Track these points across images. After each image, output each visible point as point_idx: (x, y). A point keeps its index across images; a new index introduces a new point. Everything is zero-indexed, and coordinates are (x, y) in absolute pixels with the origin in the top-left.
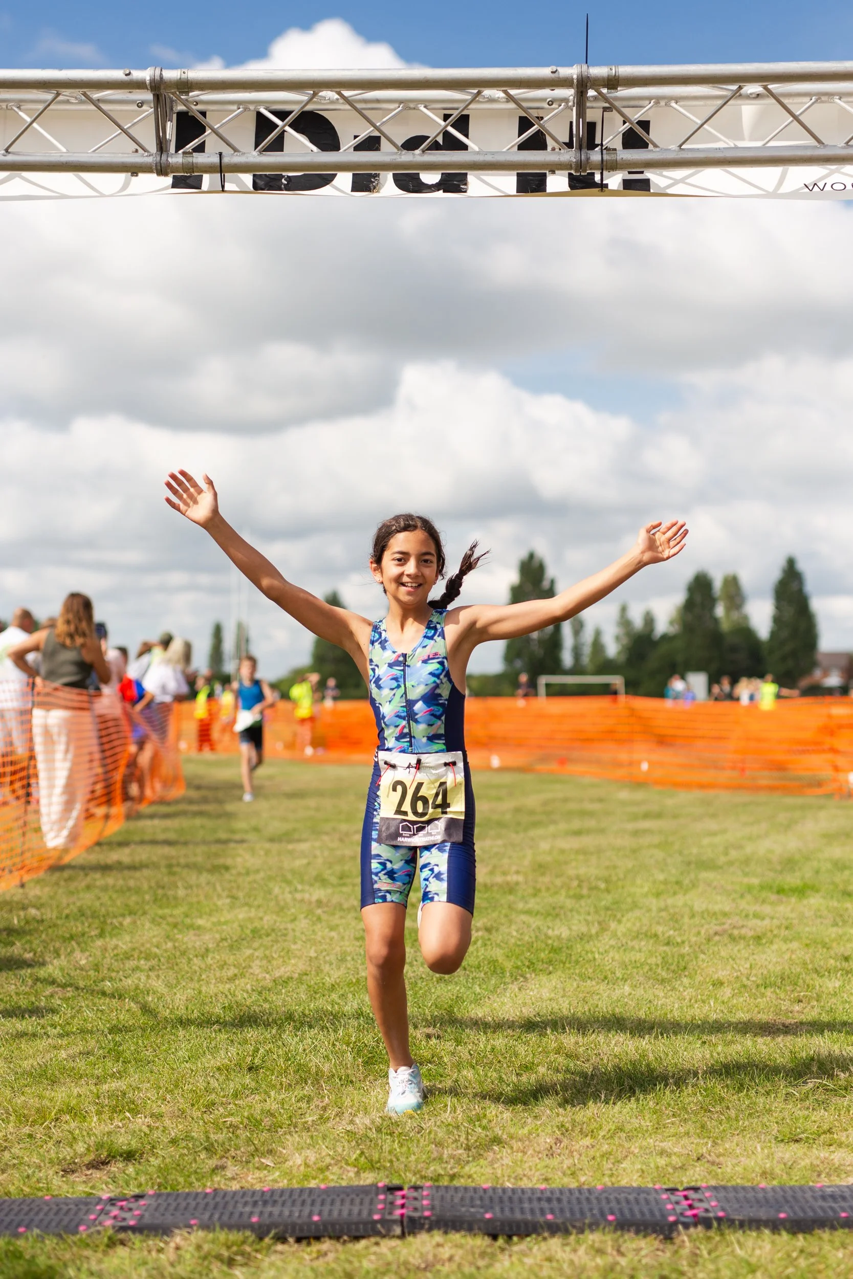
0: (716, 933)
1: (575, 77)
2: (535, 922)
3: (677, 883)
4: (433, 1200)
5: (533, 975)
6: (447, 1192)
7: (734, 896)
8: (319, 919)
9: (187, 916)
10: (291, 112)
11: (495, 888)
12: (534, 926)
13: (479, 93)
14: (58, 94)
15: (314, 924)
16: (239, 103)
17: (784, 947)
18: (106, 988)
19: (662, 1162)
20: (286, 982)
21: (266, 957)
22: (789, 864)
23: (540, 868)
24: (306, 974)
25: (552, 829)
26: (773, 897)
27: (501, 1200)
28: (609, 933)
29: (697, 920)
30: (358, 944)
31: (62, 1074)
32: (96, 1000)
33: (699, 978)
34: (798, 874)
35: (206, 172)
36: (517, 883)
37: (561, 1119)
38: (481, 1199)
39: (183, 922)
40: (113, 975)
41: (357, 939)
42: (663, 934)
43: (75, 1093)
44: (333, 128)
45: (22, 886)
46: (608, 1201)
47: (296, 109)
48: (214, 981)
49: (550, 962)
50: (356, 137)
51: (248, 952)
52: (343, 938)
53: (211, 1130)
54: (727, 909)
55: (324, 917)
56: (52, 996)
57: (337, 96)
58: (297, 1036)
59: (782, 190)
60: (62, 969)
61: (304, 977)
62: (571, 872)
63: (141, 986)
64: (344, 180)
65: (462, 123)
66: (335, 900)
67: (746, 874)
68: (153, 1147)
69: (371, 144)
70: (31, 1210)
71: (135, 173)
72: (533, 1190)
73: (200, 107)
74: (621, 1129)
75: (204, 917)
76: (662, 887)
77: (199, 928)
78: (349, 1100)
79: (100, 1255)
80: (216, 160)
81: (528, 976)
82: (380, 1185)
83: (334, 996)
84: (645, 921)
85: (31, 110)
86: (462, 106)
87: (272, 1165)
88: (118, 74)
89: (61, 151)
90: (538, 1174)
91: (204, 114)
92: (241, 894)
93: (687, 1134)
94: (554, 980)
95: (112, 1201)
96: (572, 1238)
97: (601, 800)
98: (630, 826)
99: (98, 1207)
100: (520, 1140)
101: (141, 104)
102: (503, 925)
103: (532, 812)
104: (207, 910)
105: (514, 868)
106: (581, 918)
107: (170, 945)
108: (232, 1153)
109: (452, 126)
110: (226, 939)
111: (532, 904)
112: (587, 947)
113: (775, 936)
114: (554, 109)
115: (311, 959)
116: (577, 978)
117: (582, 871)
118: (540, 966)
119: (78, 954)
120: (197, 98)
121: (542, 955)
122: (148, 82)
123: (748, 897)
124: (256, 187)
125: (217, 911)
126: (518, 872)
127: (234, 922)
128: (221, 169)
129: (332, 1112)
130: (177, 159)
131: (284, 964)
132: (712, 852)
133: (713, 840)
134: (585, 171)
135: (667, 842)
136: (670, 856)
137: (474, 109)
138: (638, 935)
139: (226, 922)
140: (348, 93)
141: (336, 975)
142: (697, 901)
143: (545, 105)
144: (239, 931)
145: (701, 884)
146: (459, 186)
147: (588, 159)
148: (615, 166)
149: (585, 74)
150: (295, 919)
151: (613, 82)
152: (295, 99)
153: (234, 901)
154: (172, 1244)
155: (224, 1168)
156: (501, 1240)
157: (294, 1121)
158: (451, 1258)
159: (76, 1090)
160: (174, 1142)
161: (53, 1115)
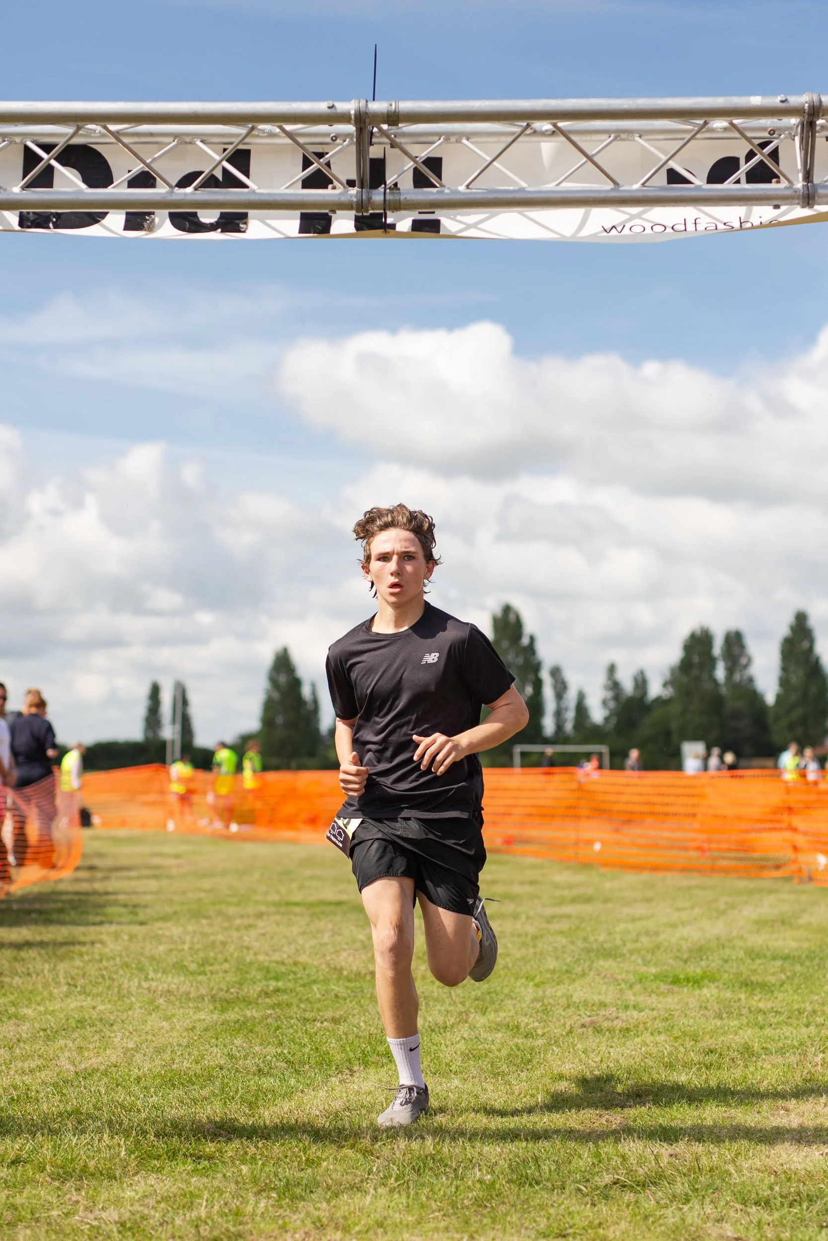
0: (583, 1026)
1: (352, 112)
3: (567, 971)
5: (362, 1068)
7: (623, 985)
8: (157, 1009)
9: (14, 1005)
10: (57, 144)
13: (253, 128)
15: (148, 1013)
17: (649, 1039)
20: (88, 1074)
21: (80, 1049)
22: (699, 951)
24: (115, 1066)
28: (467, 1025)
29: (570, 1011)
30: (185, 1034)
33: (538, 1073)
34: (703, 963)
37: (321, 1214)
39: (6, 1011)
41: (187, 1030)
42: (527, 1024)
44: (106, 162)
47: (61, 142)
48: (12, 1073)
50: (128, 171)
51: (63, 1043)
52: (173, 1028)
54: (608, 999)
55: (163, 1007)
57: (104, 131)
61: (115, 1070)
64: (115, 220)
66: (183, 989)
67: (646, 963)
74: (380, 1225)
75: (34, 1006)
76: (549, 976)
77: (24, 1018)
78: (106, 1195)
81: (355, 1068)
83: (135, 1089)
84: (512, 1012)
86: (236, 140)
92: (81, 982)
93: (447, 1229)
97: (533, 883)
98: (549, 911)
100: (266, 1233)
104: (39, 999)
106: (443, 1008)
109: (229, 162)
112: (436, 1038)
113: (647, 1029)
114: (339, 144)
115: (128, 1050)
123: (638, 987)
124: (21, 224)
125: (49, 999)
127: (62, 1011)
129: (83, 1207)
131: (98, 1055)
132: (621, 939)
133: (630, 926)
134: (367, 211)
135: (577, 928)
136: (573, 943)
137: (254, 144)
138: (498, 1027)
139: (53, 1011)
140: (113, 127)
141: (147, 1066)
142: (579, 992)
143: (328, 140)
144: (63, 1021)
145: (592, 973)
146: (239, 224)
147: (369, 199)
148: (398, 206)
149: (363, 109)
150: (130, 1009)
151: (393, 118)
152: (61, 133)
153: (72, 988)
157: (37, 1215)
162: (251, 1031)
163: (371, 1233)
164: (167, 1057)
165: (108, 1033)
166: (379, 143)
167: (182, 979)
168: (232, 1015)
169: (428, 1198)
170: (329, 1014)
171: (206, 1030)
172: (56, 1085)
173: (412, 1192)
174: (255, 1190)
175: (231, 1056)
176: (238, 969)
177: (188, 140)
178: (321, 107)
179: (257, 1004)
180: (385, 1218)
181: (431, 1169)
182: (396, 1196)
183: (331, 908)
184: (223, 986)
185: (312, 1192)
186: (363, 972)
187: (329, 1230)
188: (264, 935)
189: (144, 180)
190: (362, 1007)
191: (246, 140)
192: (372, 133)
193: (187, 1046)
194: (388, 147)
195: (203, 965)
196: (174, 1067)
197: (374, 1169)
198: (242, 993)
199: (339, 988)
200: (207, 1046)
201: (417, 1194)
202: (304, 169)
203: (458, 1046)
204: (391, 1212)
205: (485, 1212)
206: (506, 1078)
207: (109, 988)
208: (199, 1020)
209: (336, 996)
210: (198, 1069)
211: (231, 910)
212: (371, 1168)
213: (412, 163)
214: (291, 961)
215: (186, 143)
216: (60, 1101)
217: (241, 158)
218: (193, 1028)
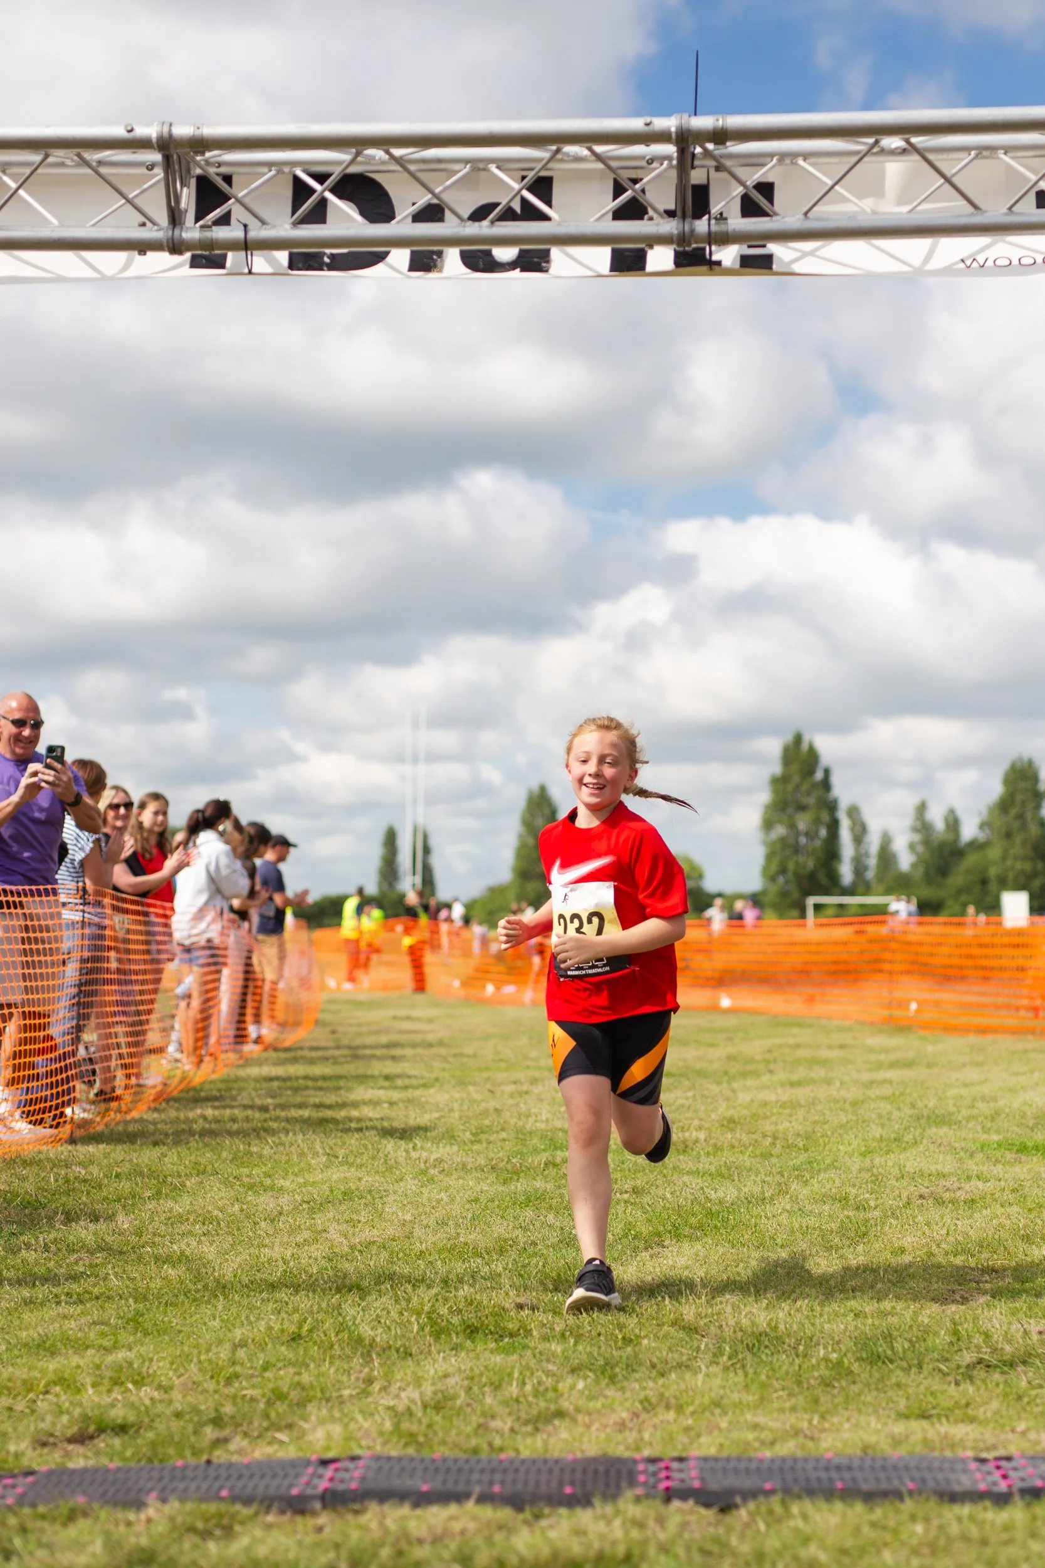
0: (922, 1197)
1: (673, 130)
3: (896, 1140)
5: (673, 1242)
7: (963, 1154)
8: (431, 1180)
9: (268, 1176)
10: (330, 175)
13: (557, 151)
14: (46, 157)
16: (270, 165)
17: (1000, 1212)
19: (750, 1436)
20: (364, 1248)
23: (730, 1123)
25: (765, 1079)
26: (1009, 1156)
28: (788, 1196)
29: (904, 1182)
30: (467, 1206)
33: (876, 1246)
35: (229, 249)
36: (696, 1141)
37: (649, 1393)
39: (261, 1183)
40: (157, 1239)
42: (856, 1196)
44: (387, 194)
47: (337, 172)
49: (701, 1228)
50: (413, 203)
53: (226, 1403)
54: (947, 1169)
57: (386, 156)
58: (359, 1305)
59: (931, 266)
60: (95, 1234)
62: (768, 1127)
63: (188, 1253)
64: (400, 258)
66: (458, 1159)
68: (152, 1421)
71: (142, 253)
73: (223, 170)
75: (291, 1177)
76: (875, 1144)
77: (279, 1189)
78: (402, 1373)
80: (241, 234)
81: (666, 1243)
84: (838, 1182)
85: (17, 174)
86: (538, 165)
87: (287, 1440)
88: (119, 132)
89: (53, 226)
91: (228, 179)
92: (341, 1153)
94: (698, 1246)
97: (842, 1047)
98: (866, 1077)
100: (589, 1413)
101: (150, 166)
103: (750, 1060)
104: (296, 1170)
105: (696, 1122)
106: (759, 1179)
107: (237, 1207)
108: (244, 1427)
109: (529, 190)
110: (308, 1203)
111: (705, 1164)
112: (755, 1212)
113: (995, 1201)
114: (655, 169)
117: (781, 1127)
118: (687, 1231)
120: (219, 159)
121: (693, 1221)
122: (154, 141)
123: (980, 1156)
124: (291, 266)
125: (308, 1171)
126: (700, 1128)
127: (324, 1183)
128: (247, 246)
129: (376, 1386)
130: (193, 233)
132: (955, 1105)
133: (964, 1092)
134: (690, 245)
135: (902, 1094)
136: (899, 1109)
137: (557, 170)
138: (824, 1198)
139: (314, 1183)
140: (398, 152)
141: (431, 1239)
142: (912, 1161)
143: (643, 163)
144: (327, 1193)
145: (925, 1142)
146: (539, 264)
147: (692, 231)
148: (724, 239)
149: (685, 126)
150: (401, 1180)
151: (720, 136)
152: (336, 160)
153: (333, 1159)
154: (143, 1516)
155: (226, 1440)
156: (527, 1514)
157: (328, 1395)
158: (463, 1532)
159: (75, 1360)
160: (178, 1415)
161: (41, 1388)
163: (707, 1414)
166: (702, 166)
167: (455, 1148)
168: (520, 1186)
169: (768, 1377)
173: (751, 1371)
176: (517, 1137)
177: (481, 166)
178: (636, 124)
180: (722, 1397)
181: (766, 1347)
182: (731, 1375)
184: (501, 1155)
185: (634, 1371)
187: (659, 1410)
189: (432, 213)
191: (551, 165)
192: (694, 155)
194: (712, 171)
195: (477, 1134)
196: (462, 1239)
197: (703, 1347)
198: (527, 1164)
201: (755, 1373)
202: (615, 198)
203: (780, 1218)
204: (728, 1392)
205: (835, 1392)
206: (841, 1252)
207: (373, 1158)
208: (482, 1192)
211: (500, 1076)
212: (698, 1348)
213: (741, 188)
215: (479, 169)
217: (543, 186)
218: (477, 1200)
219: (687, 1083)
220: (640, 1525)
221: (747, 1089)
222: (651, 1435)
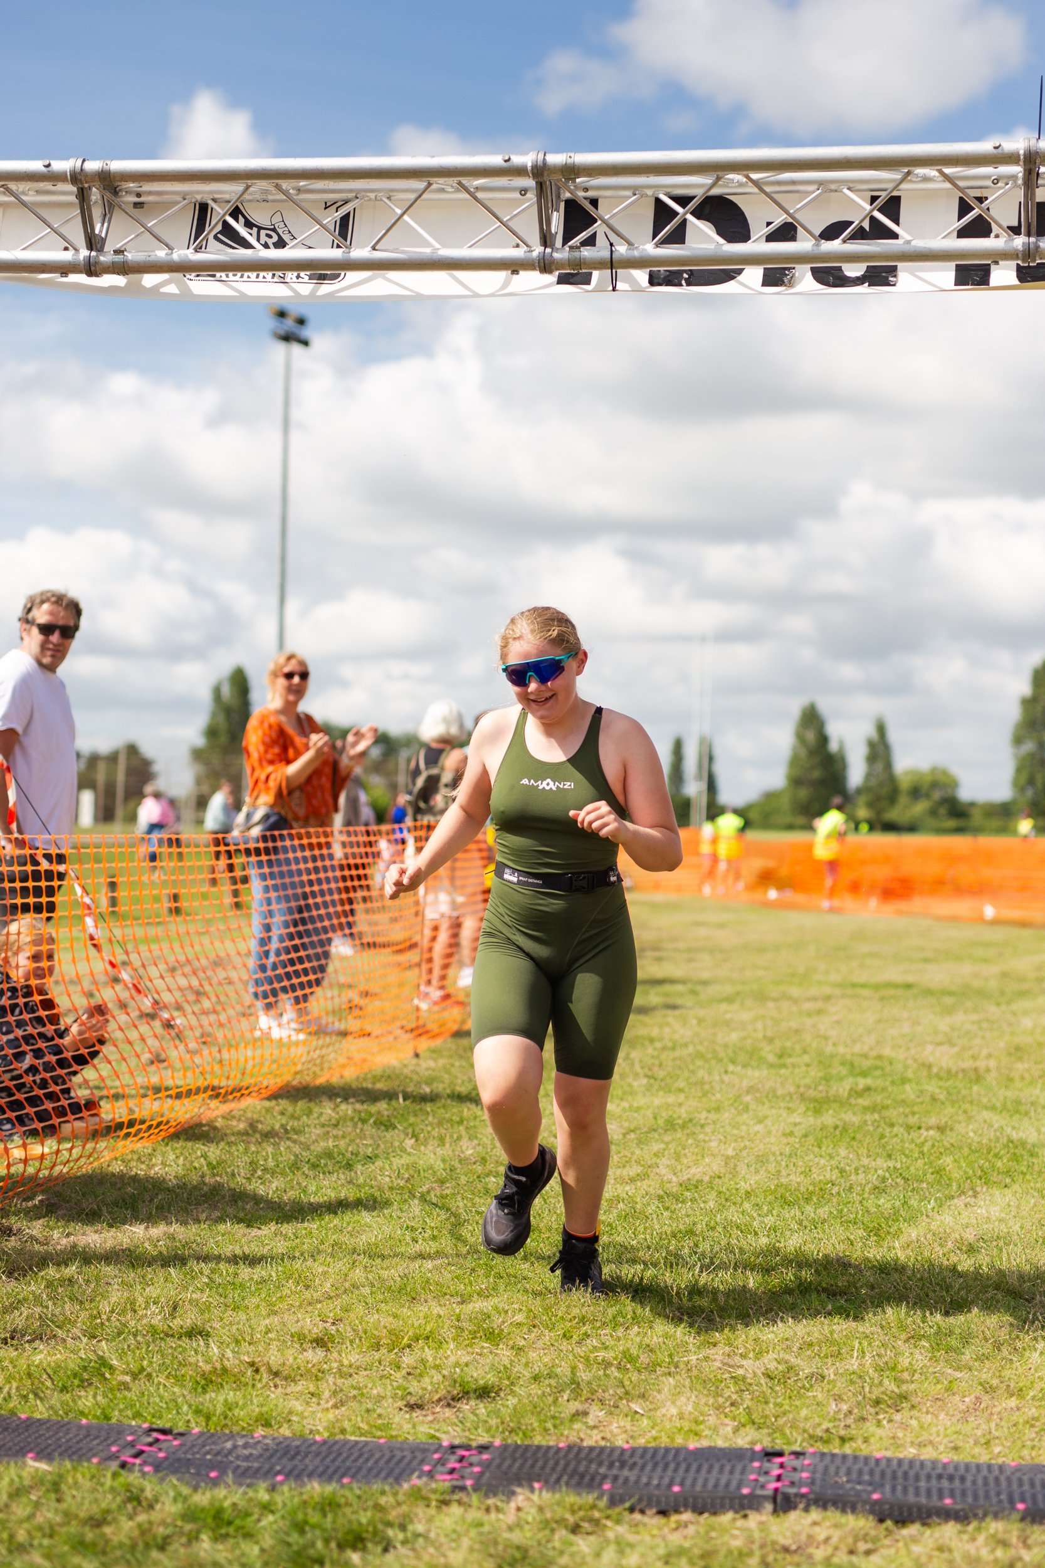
1: (1022, 152)
2: (997, 1120)
4: (814, 1472)
5: (985, 1189)
6: (832, 1461)
8: (746, 1109)
10: (693, 198)
11: (960, 1075)
12: (996, 1126)
13: (909, 173)
14: (430, 184)
15: (740, 1114)
16: (635, 189)
18: (490, 1186)
20: (694, 1186)
21: (677, 1154)
23: (1018, 1052)
24: (720, 1177)
27: (894, 1477)
30: (785, 1141)
31: (424, 1289)
32: (477, 1199)
35: (595, 269)
36: (987, 1070)
38: (871, 1473)
41: (784, 1135)
43: (435, 1312)
44: (742, 214)
45: (417, 1055)
46: (1021, 1483)
47: (699, 193)
49: (1008, 1173)
50: (769, 224)
51: (656, 1147)
52: (769, 1132)
53: (581, 1366)
55: (753, 1106)
56: (428, 1192)
57: (745, 180)
60: (444, 1161)
61: (717, 1181)
64: (753, 275)
65: (892, 207)
66: (768, 1085)
68: (512, 1384)
69: (786, 232)
70: (361, 1455)
71: (515, 272)
72: (934, 1463)
73: (590, 194)
79: (432, 1511)
80: (607, 254)
81: (978, 1189)
82: (758, 1448)
83: (747, 1206)
85: (402, 200)
86: (890, 186)
87: (641, 1412)
88: (496, 160)
89: (431, 246)
90: (945, 1441)
91: (594, 202)
92: (659, 1074)
94: (1009, 1195)
95: (453, 1448)
96: (971, 1528)
99: (436, 1456)
101: (524, 191)
102: (960, 1123)
104: (620, 1092)
105: (985, 1052)
108: (600, 1394)
109: (879, 210)
114: (1000, 188)
115: (728, 1158)
116: (1036, 1194)
118: (995, 1177)
119: (464, 1143)
120: (586, 184)
121: (999, 1164)
122: (529, 168)
124: (651, 283)
125: (631, 1094)
126: (989, 1056)
127: (648, 1107)
128: (612, 264)
130: (561, 254)
131: (696, 1163)
137: (906, 190)
140: (756, 176)
141: (753, 1180)
143: (989, 183)
144: (651, 1120)
146: (888, 278)
152: (700, 184)
153: (652, 1081)
154: (513, 1505)
155: (586, 1414)
156: (889, 1523)
157: (676, 1359)
158: (827, 1540)
159: (437, 1310)
160: (536, 1378)
161: (405, 1341)
162: (854, 1138)
164: (772, 1167)
165: (701, 1137)
167: (765, 1072)
168: (829, 1119)
170: (933, 1121)
171: (806, 1136)
172: (660, 1198)
174: (904, 1336)
175: (842, 1171)
176: (820, 1062)
177: (834, 187)
178: (987, 147)
179: (850, 1104)
183: (900, 992)
184: (807, 1081)
186: (954, 1071)
188: (838, 1022)
190: (965, 1112)
191: (902, 186)
193: (790, 1156)
195: (781, 1056)
196: (784, 1180)
198: (832, 1092)
199: (932, 1087)
200: (812, 1156)
202: (962, 216)
208: (796, 1124)
209: (934, 1099)
210: (805, 1184)
211: (795, 991)
214: (873, 1053)
215: (832, 191)
216: (671, 1218)
218: (791, 1134)
219: (969, 1004)
220: (1004, 1544)
221: (1025, 1013)
222: (997, 1425)
